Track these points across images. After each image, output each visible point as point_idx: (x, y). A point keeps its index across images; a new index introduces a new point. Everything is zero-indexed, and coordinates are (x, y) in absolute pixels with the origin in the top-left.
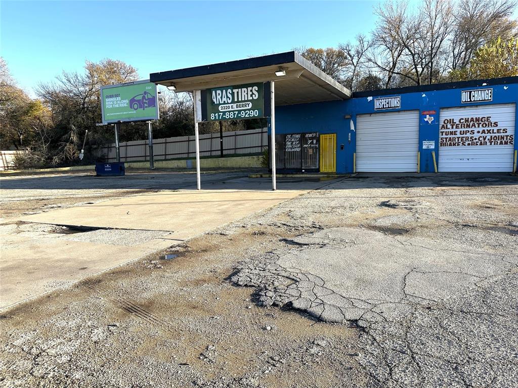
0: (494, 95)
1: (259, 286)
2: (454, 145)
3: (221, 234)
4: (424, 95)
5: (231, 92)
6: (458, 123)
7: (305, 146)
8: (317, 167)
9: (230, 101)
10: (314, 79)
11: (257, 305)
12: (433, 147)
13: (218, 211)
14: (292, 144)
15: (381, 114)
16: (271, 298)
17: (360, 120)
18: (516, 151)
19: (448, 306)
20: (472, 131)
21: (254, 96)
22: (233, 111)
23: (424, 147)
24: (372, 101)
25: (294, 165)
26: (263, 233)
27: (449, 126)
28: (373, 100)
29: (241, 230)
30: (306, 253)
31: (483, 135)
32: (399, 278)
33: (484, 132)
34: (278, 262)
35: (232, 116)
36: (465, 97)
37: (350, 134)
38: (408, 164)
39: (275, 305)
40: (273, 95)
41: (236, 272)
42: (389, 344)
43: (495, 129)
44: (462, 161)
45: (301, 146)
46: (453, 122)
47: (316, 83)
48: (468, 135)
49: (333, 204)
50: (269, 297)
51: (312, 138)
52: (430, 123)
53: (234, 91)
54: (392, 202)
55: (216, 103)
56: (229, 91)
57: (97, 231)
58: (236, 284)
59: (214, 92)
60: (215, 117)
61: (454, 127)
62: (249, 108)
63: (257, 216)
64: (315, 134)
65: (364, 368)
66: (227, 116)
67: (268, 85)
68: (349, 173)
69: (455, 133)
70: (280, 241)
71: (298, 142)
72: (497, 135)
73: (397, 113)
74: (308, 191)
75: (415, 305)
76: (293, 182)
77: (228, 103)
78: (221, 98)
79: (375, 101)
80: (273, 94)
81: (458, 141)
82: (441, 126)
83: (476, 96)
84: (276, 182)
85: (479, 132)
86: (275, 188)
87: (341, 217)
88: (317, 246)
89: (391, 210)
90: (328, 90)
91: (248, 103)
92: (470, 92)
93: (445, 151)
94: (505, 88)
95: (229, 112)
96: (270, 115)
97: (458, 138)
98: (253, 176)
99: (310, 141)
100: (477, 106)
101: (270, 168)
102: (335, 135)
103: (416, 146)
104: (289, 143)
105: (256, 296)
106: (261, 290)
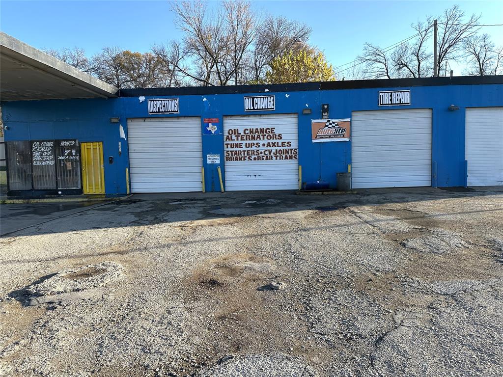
0: (277, 103)
2: (240, 159)
4: (205, 99)
6: (242, 134)
7: (60, 158)
8: (80, 187)
12: (218, 162)
14: (41, 155)
15: (157, 120)
17: (132, 125)
18: (300, 167)
20: (257, 144)
23: (209, 162)
25: (48, 184)
27: (234, 137)
28: (146, 101)
31: (269, 148)
33: (269, 145)
36: (247, 104)
37: (120, 143)
38: (192, 182)
43: (280, 142)
44: (249, 178)
45: (55, 158)
46: (238, 133)
48: (254, 148)
51: (71, 148)
52: (213, 132)
61: (239, 138)
64: (73, 142)
69: (240, 146)
71: (50, 153)
72: (282, 148)
73: (175, 120)
79: (149, 103)
81: (244, 155)
82: (225, 137)
83: (259, 103)
85: (264, 145)
92: (253, 99)
93: (230, 166)
94: (287, 96)
97: (244, 151)
99: (67, 152)
100: (260, 115)
101: (11, 189)
102: (101, 143)
103: (201, 160)
104: (38, 154)
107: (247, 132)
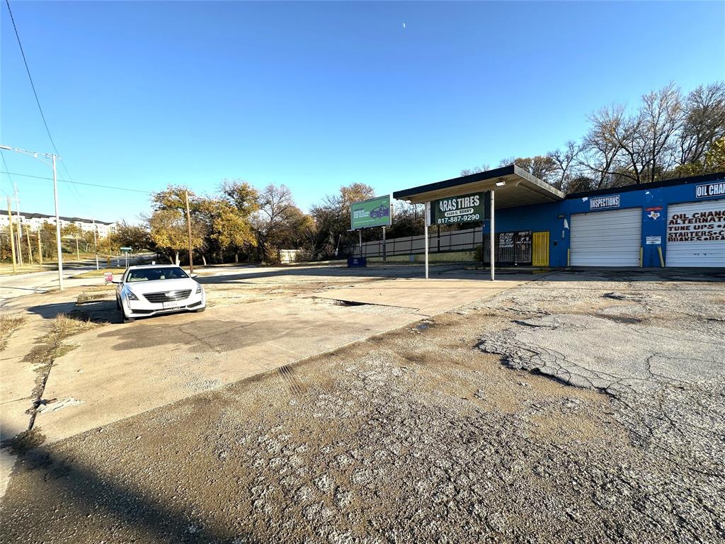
1: (504, 354)
2: (686, 240)
3: (458, 313)
4: (648, 193)
5: (455, 202)
6: (691, 217)
7: (518, 243)
8: (530, 261)
9: (454, 209)
10: (530, 186)
11: (508, 368)
12: (659, 242)
14: (505, 241)
15: (597, 213)
16: (519, 364)
17: (573, 218)
19: (704, 389)
20: (710, 226)
21: (475, 203)
22: (457, 216)
23: (648, 243)
24: (588, 201)
25: (507, 259)
26: (493, 315)
27: (679, 221)
28: (589, 200)
29: (473, 312)
30: (539, 334)
32: (642, 359)
34: (517, 338)
35: (456, 220)
36: (700, 191)
37: (563, 232)
38: (631, 258)
39: (523, 369)
40: (493, 202)
41: (483, 343)
42: (643, 411)
44: (696, 256)
45: (514, 243)
46: (685, 217)
47: (531, 189)
48: (705, 229)
49: (554, 293)
50: (516, 363)
51: (525, 236)
52: (655, 218)
53: (458, 200)
54: (617, 294)
55: (442, 211)
56: (454, 200)
57: (365, 306)
58: (485, 351)
59: (441, 202)
60: (442, 221)
62: (470, 213)
63: (485, 302)
64: (528, 232)
66: (452, 220)
67: (489, 193)
68: (562, 267)
69: (687, 228)
70: (511, 321)
71: (511, 240)
73: (615, 211)
74: (526, 282)
75: (665, 385)
76: (507, 274)
78: (447, 206)
79: (591, 201)
80: (493, 200)
81: (692, 235)
82: (669, 222)
83: (716, 189)
84: (495, 274)
85: (719, 226)
86: (493, 279)
87: (565, 306)
88: (549, 328)
89: (617, 301)
91: (470, 209)
92: (708, 187)
93: (672, 246)
96: (490, 218)
97: (692, 233)
98: (469, 269)
99: (523, 239)
100: (717, 200)
102: (548, 233)
103: (639, 241)
104: (502, 241)
105: (505, 361)
106: (507, 357)
107: (696, 216)
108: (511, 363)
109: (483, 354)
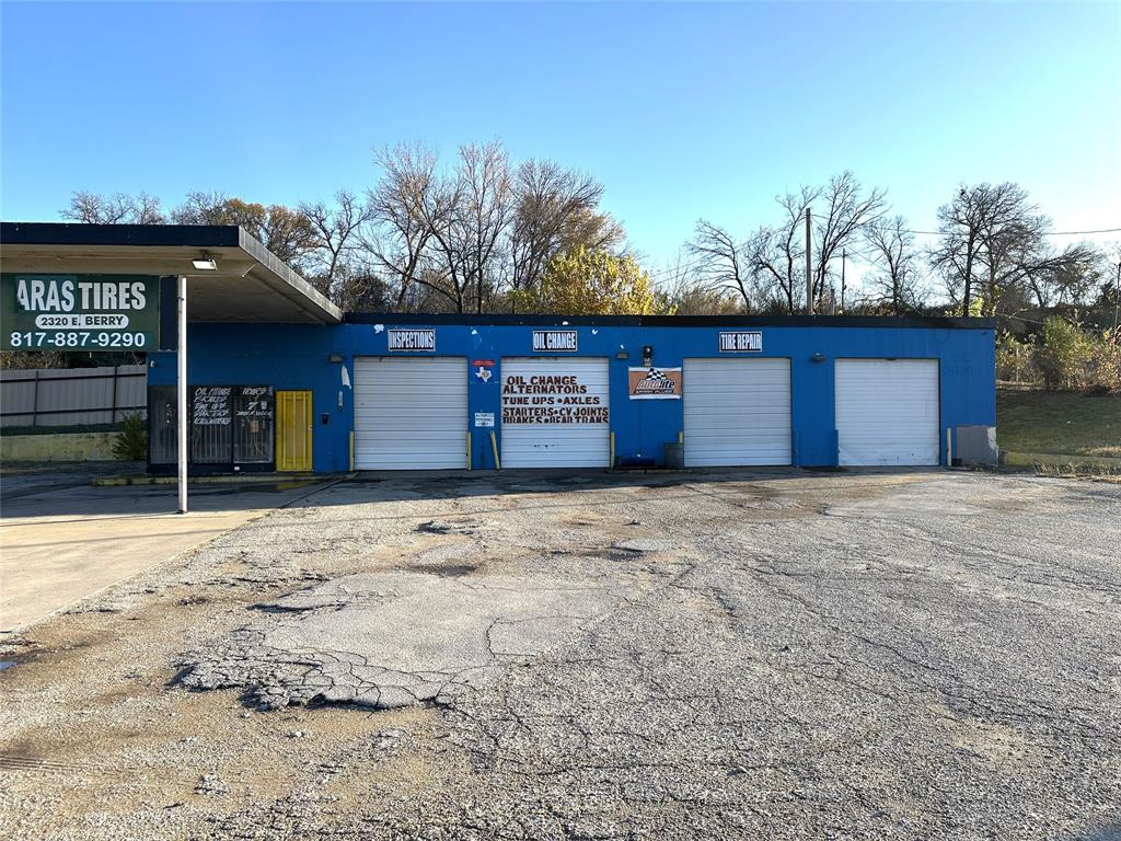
0: (580, 340)
1: (247, 684)
2: (525, 421)
3: (102, 611)
4: (474, 332)
5: (72, 288)
6: (529, 384)
7: (241, 413)
8: (270, 460)
9: (67, 308)
10: (275, 281)
11: (260, 711)
12: (491, 424)
13: (59, 565)
14: (209, 408)
15: (401, 360)
16: (282, 695)
17: (360, 366)
18: (613, 434)
19: (550, 659)
20: (550, 399)
21: (134, 302)
22: (77, 331)
23: (478, 424)
24: (384, 334)
25: (216, 454)
26: (202, 600)
27: (516, 389)
28: (385, 332)
29: (147, 599)
30: (313, 623)
31: (567, 405)
32: (480, 635)
33: (567, 400)
34: (268, 642)
35: (72, 342)
36: (538, 340)
37: (341, 393)
38: (451, 455)
39: (292, 704)
40: (183, 306)
41: (190, 670)
42: (485, 716)
43: (583, 397)
44: (536, 449)
45: (232, 414)
46: (522, 382)
47: (274, 289)
48: (545, 405)
49: (330, 533)
50: (277, 695)
51: (259, 398)
52: (485, 380)
53: (81, 285)
54: (439, 523)
55: (27, 308)
56: (68, 284)
58: (200, 688)
59: (22, 284)
60: (25, 341)
61: (524, 389)
62: (119, 327)
63: (171, 569)
64: (265, 390)
65: (462, 747)
66: (59, 341)
67: (172, 283)
68: (339, 473)
69: (524, 401)
70: (248, 609)
71: (223, 405)
72: (586, 406)
73: (429, 360)
74: (267, 511)
75: (508, 666)
76: (220, 493)
77: (62, 312)
78: (45, 298)
79: (390, 334)
80: (184, 303)
81: (531, 414)
82: (503, 388)
83: (554, 340)
84: (188, 495)
85: (560, 401)
86: (185, 508)
87: (355, 557)
88: (329, 609)
89: (439, 537)
90: (300, 304)
91: (119, 316)
92: (546, 334)
93: (509, 430)
94: (594, 332)
95: (66, 332)
96: (175, 345)
97: (531, 409)
98: (106, 482)
99: (253, 404)
100: (556, 358)
101: (153, 462)
102: (310, 393)
103: (465, 421)
104: (203, 406)
105: (252, 698)
106: (255, 689)
107: (535, 381)
108: (265, 699)
109: (196, 696)
